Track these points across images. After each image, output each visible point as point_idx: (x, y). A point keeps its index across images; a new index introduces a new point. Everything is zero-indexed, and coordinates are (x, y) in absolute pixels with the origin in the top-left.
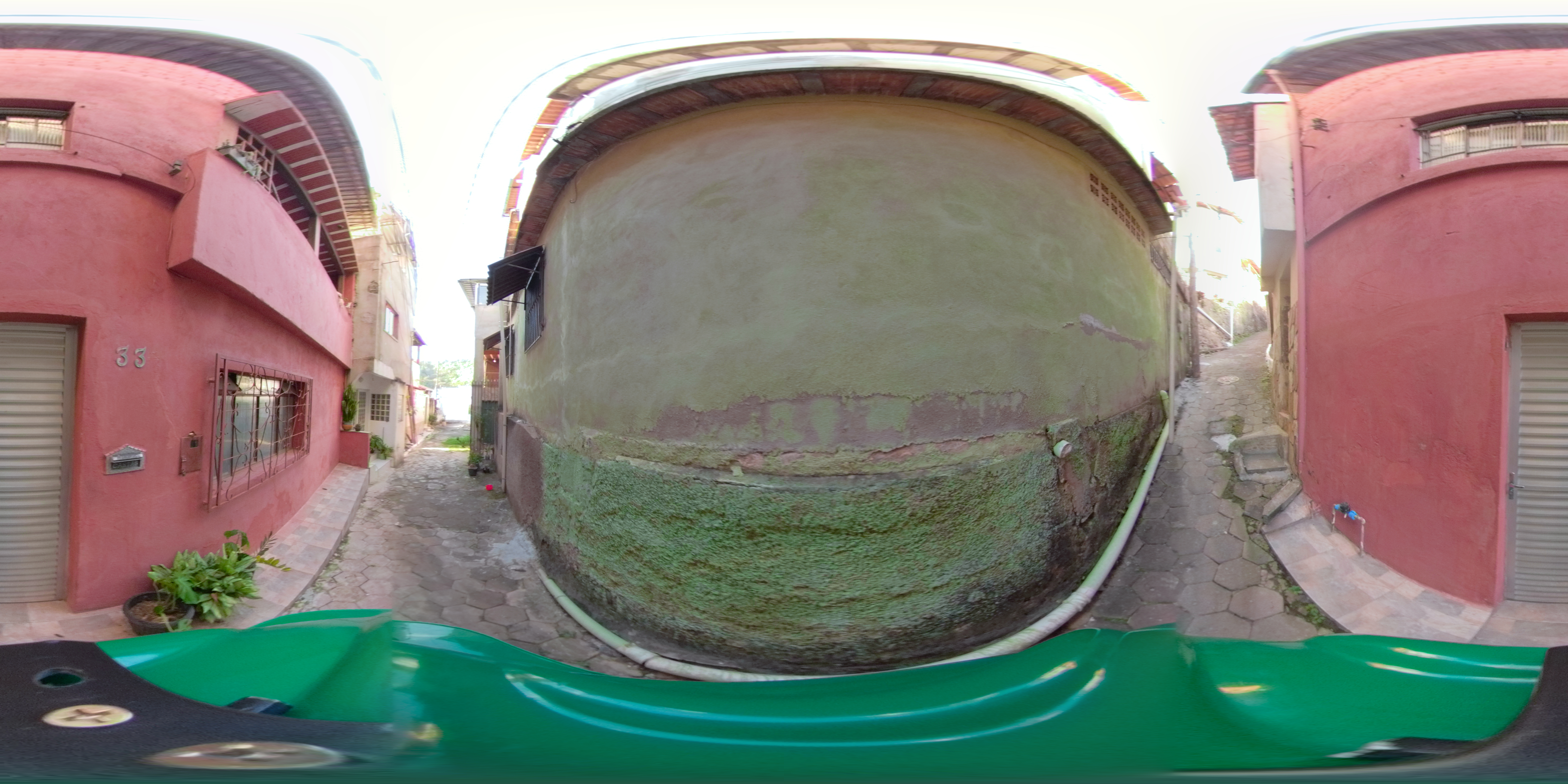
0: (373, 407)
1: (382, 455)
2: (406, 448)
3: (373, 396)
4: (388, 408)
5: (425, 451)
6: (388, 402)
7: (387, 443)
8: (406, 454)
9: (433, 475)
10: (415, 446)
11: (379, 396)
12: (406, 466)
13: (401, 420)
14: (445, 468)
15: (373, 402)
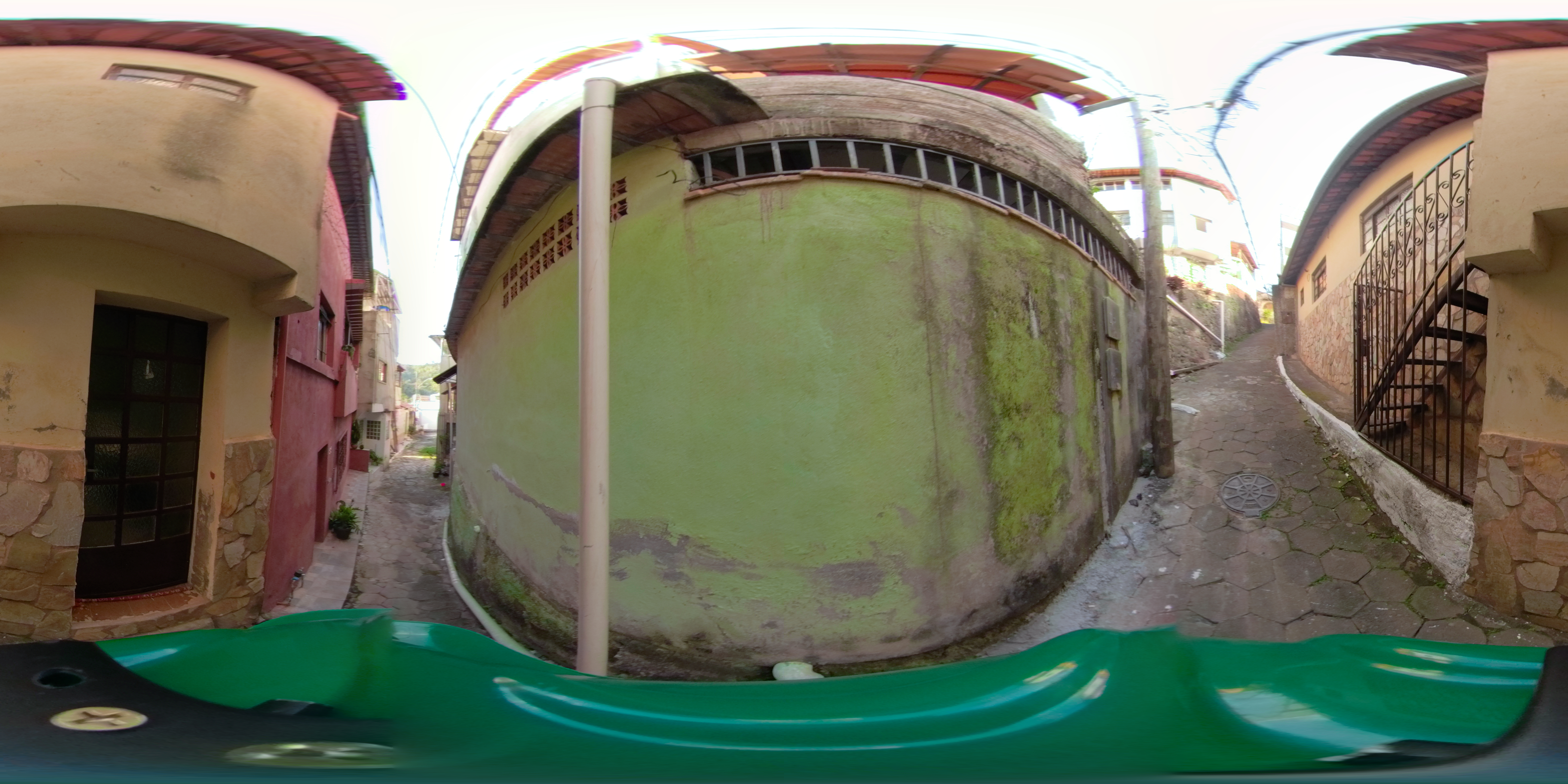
0: (368, 430)
1: (375, 463)
2: (391, 456)
3: (369, 422)
4: (379, 431)
5: (405, 458)
6: (379, 427)
7: (378, 454)
8: (391, 461)
9: (410, 476)
10: (397, 454)
11: (372, 422)
12: (391, 470)
13: (388, 438)
14: (419, 472)
15: (368, 426)
